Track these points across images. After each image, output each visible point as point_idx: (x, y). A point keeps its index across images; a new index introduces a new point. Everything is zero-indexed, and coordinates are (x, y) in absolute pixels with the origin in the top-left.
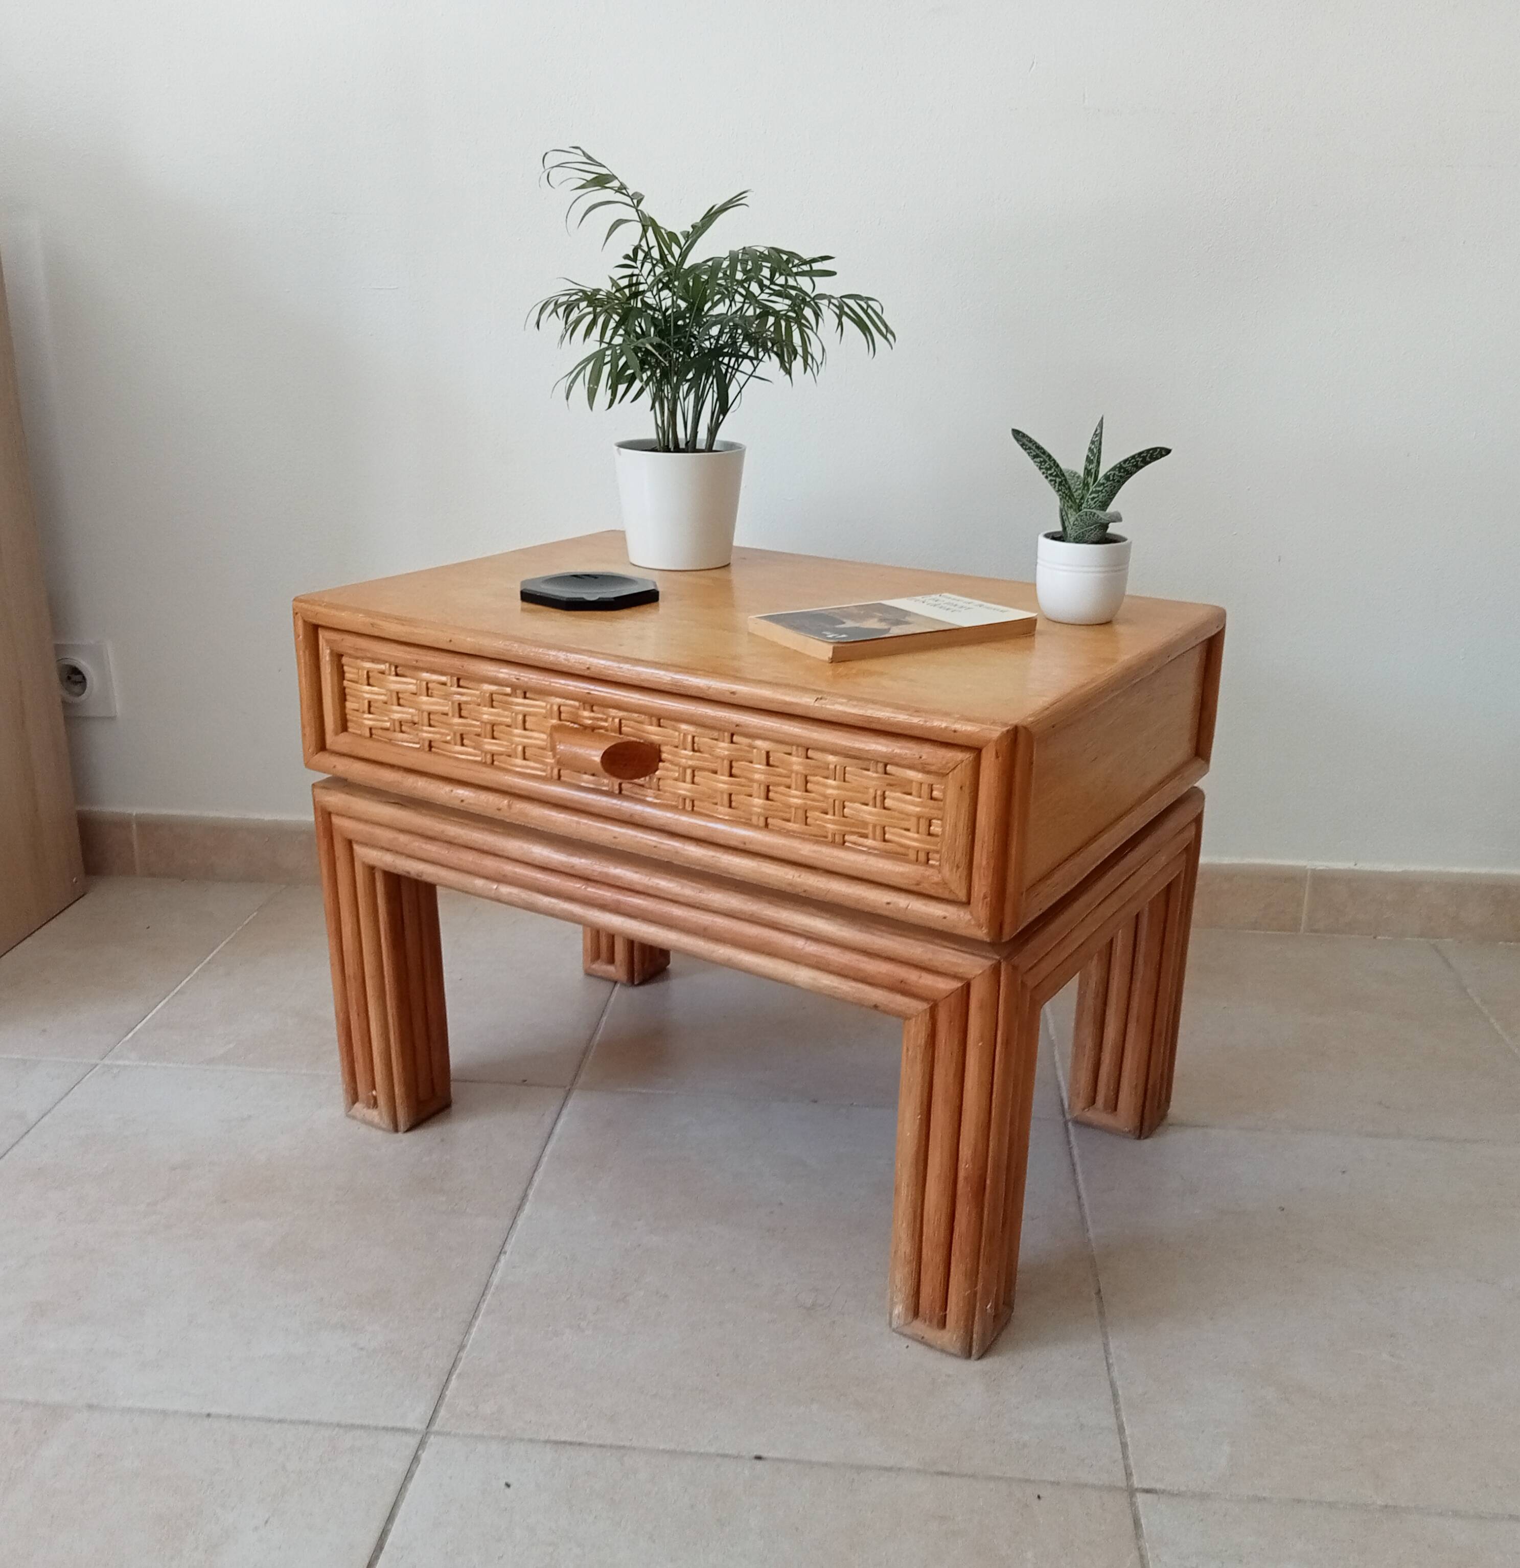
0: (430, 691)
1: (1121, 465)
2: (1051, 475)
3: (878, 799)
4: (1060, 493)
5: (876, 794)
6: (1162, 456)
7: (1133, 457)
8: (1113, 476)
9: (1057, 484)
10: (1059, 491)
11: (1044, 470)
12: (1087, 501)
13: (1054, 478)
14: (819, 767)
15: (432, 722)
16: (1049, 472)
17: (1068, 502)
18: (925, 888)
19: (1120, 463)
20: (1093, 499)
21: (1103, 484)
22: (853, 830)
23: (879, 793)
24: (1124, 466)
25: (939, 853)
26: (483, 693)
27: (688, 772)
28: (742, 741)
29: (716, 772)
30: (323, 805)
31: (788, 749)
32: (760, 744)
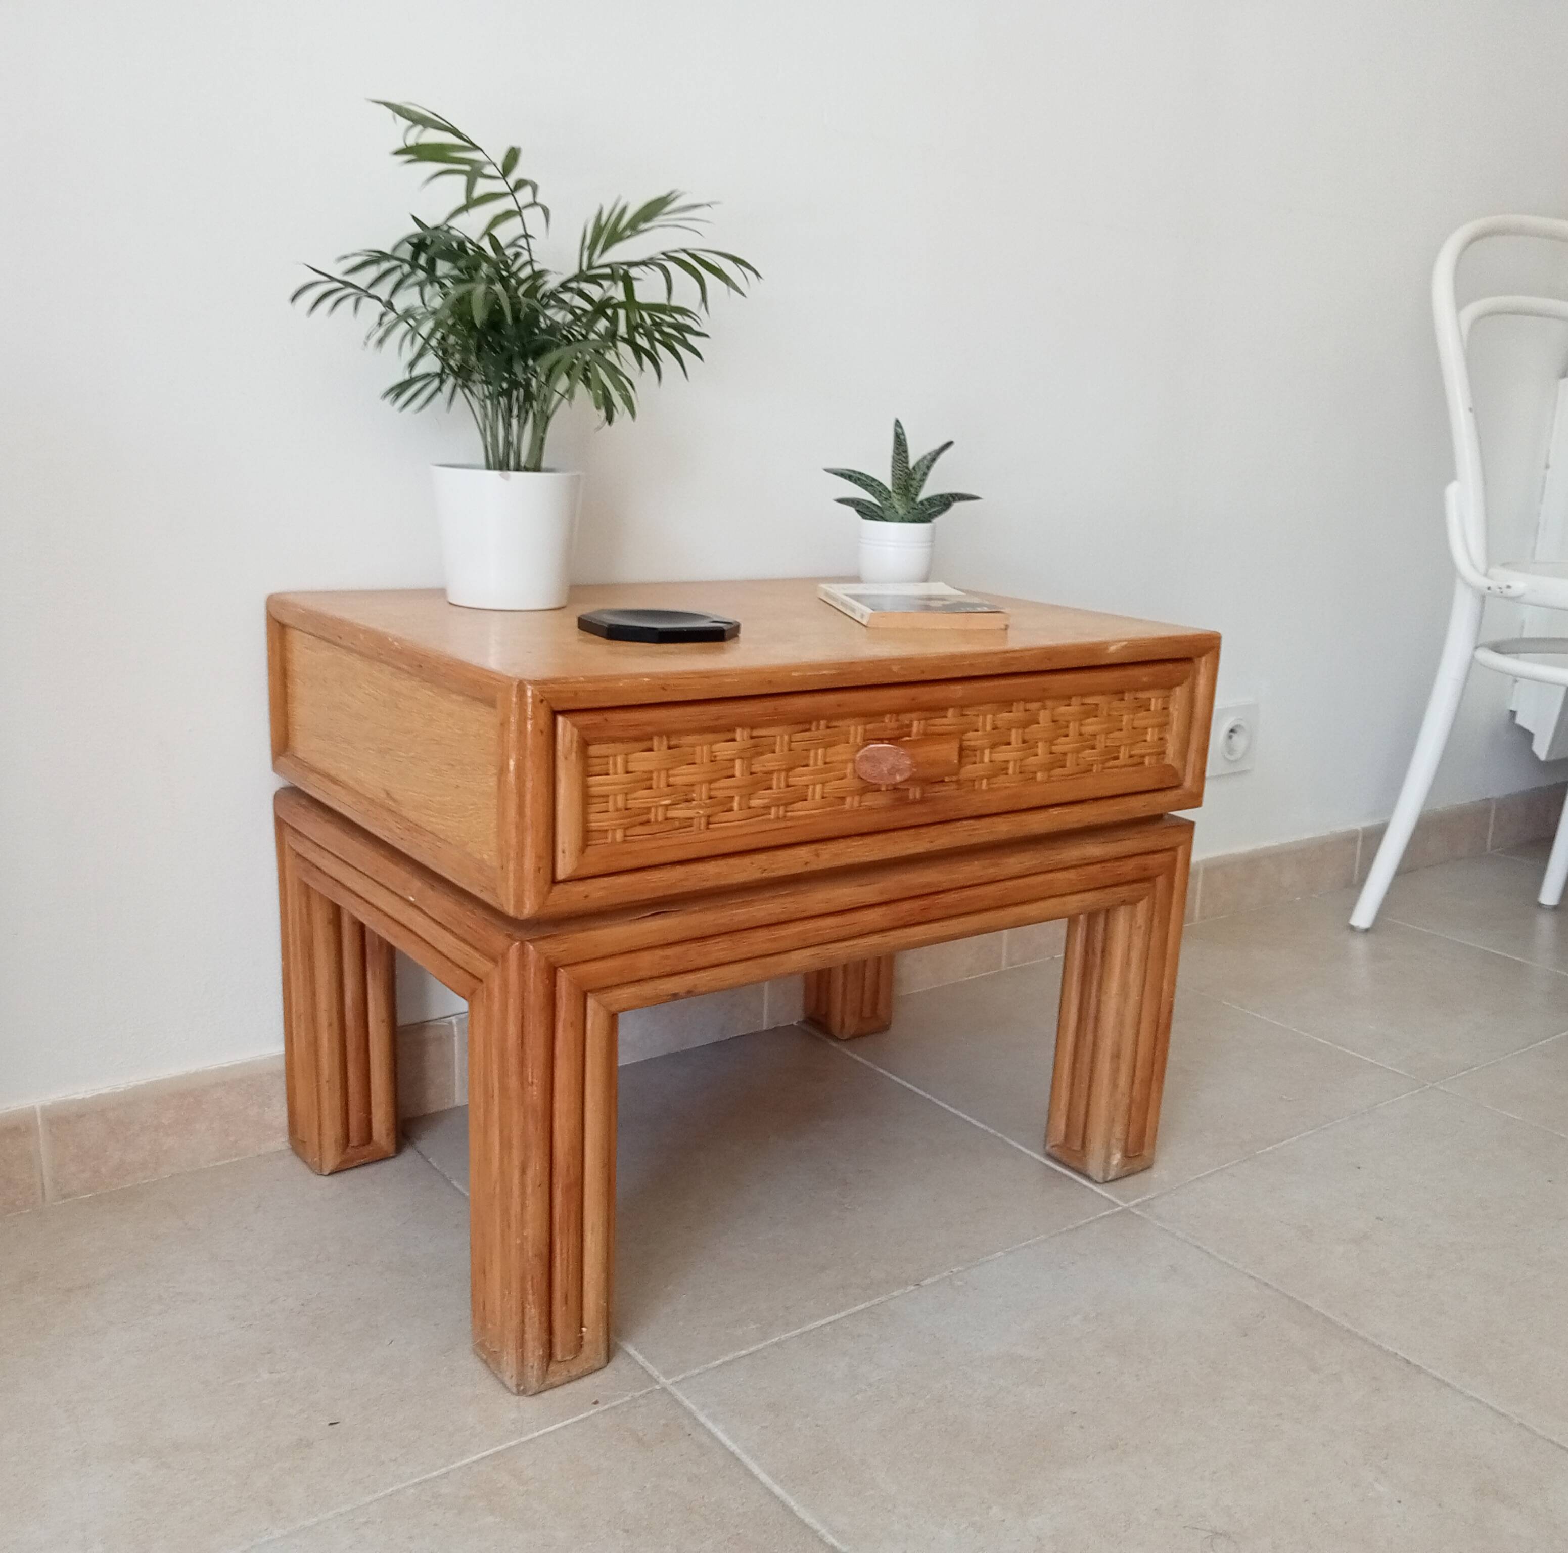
0: (714, 755)
3: (1130, 722)
5: (1129, 718)
14: (1092, 710)
15: (713, 793)
22: (1111, 756)
23: (1131, 717)
25: (1164, 753)
26: (782, 736)
27: (987, 752)
28: (1034, 706)
29: (1009, 744)
30: (552, 959)
31: (1067, 702)
32: (1049, 703)
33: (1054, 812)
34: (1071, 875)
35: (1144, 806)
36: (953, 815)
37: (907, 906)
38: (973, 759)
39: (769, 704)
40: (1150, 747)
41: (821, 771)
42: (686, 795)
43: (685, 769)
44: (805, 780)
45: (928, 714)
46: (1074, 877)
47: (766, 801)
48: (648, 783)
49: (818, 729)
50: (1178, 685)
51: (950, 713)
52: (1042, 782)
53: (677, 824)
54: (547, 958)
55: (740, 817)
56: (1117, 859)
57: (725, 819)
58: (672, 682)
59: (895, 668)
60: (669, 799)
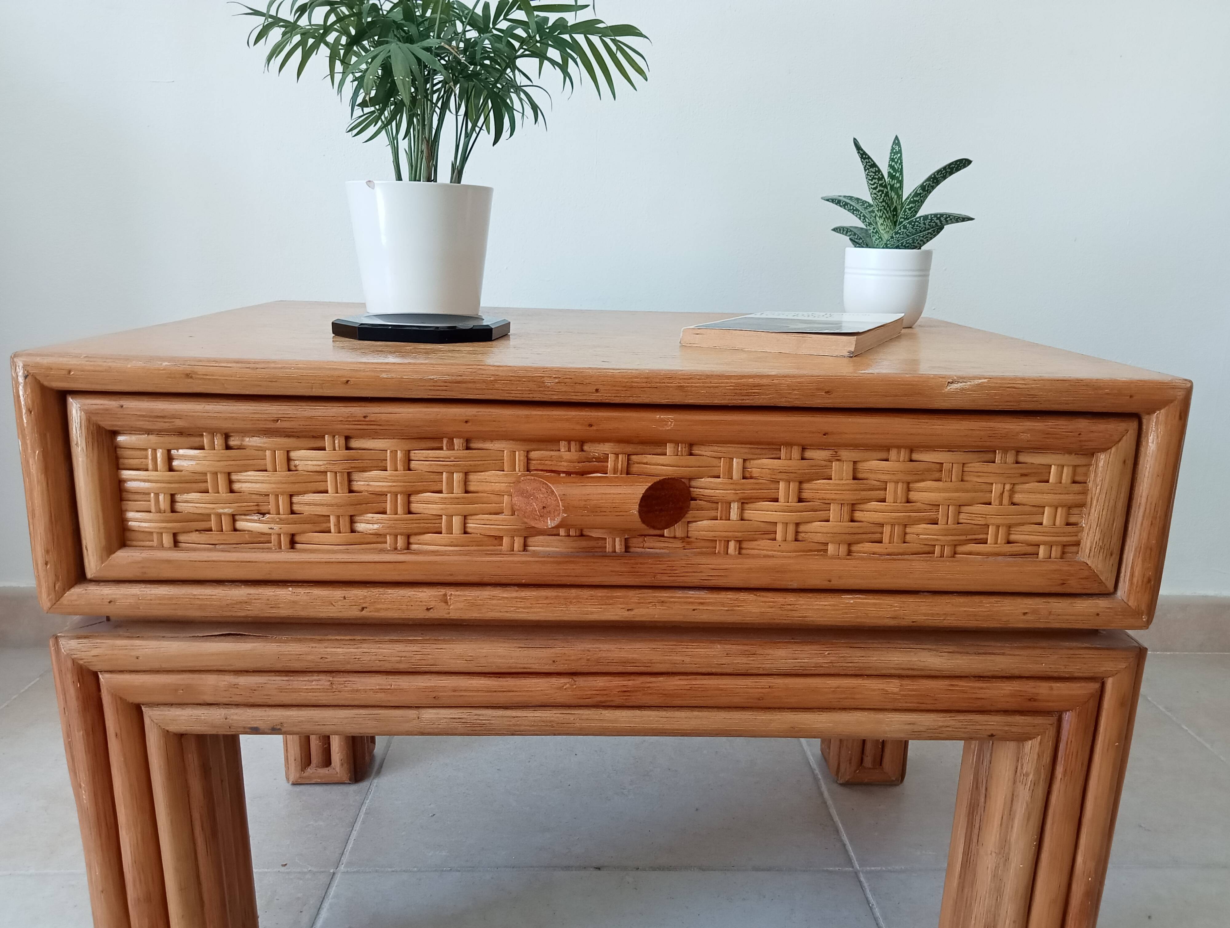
0: (292, 463)
1: (935, 176)
2: (881, 185)
3: (1006, 494)
4: (884, 204)
5: (1004, 488)
6: (965, 166)
7: (945, 168)
8: (928, 186)
9: (883, 195)
10: (884, 201)
11: (876, 181)
12: (905, 211)
13: (881, 189)
14: (929, 470)
15: (296, 508)
16: (880, 182)
17: (888, 213)
18: (1074, 586)
19: (934, 174)
20: (910, 209)
21: (920, 194)
22: (969, 537)
23: (1008, 487)
24: (937, 176)
25: (1077, 544)
26: (393, 453)
27: (735, 507)
28: (818, 455)
29: (776, 500)
30: (81, 662)
31: (883, 455)
32: (845, 454)
33: (849, 600)
34: (893, 686)
35: (1025, 614)
36: (665, 579)
37: (600, 682)
38: (713, 513)
39: (357, 410)
40: (1044, 534)
41: (457, 501)
42: (257, 505)
43: (251, 475)
44: (433, 509)
45: (630, 449)
46: (896, 690)
47: (376, 526)
48: (202, 486)
49: (451, 447)
50: (1104, 450)
51: (669, 448)
52: (833, 557)
53: (247, 537)
54: (73, 661)
55: (338, 541)
56: (980, 677)
57: (316, 540)
58: (200, 370)
59: (549, 382)
60: (229, 508)
